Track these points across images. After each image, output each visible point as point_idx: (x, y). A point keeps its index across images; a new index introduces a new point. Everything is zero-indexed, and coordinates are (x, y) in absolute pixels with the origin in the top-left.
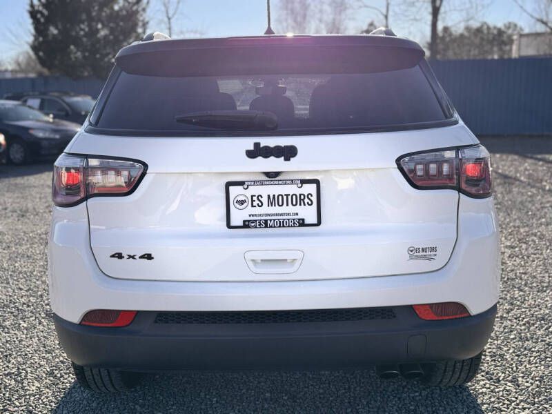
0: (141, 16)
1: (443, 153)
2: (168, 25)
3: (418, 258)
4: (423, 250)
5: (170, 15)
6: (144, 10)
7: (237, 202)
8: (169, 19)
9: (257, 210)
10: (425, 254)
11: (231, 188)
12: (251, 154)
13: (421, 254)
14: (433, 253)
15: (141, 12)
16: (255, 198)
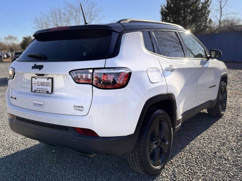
0: (208, 9)
1: (88, 70)
2: (220, 12)
3: (77, 109)
4: (79, 107)
5: (222, 7)
6: (208, 6)
7: (34, 83)
8: (221, 9)
9: (39, 87)
10: (79, 108)
11: (33, 79)
12: (33, 68)
13: (78, 108)
14: (82, 109)
15: (208, 7)
16: (38, 83)
